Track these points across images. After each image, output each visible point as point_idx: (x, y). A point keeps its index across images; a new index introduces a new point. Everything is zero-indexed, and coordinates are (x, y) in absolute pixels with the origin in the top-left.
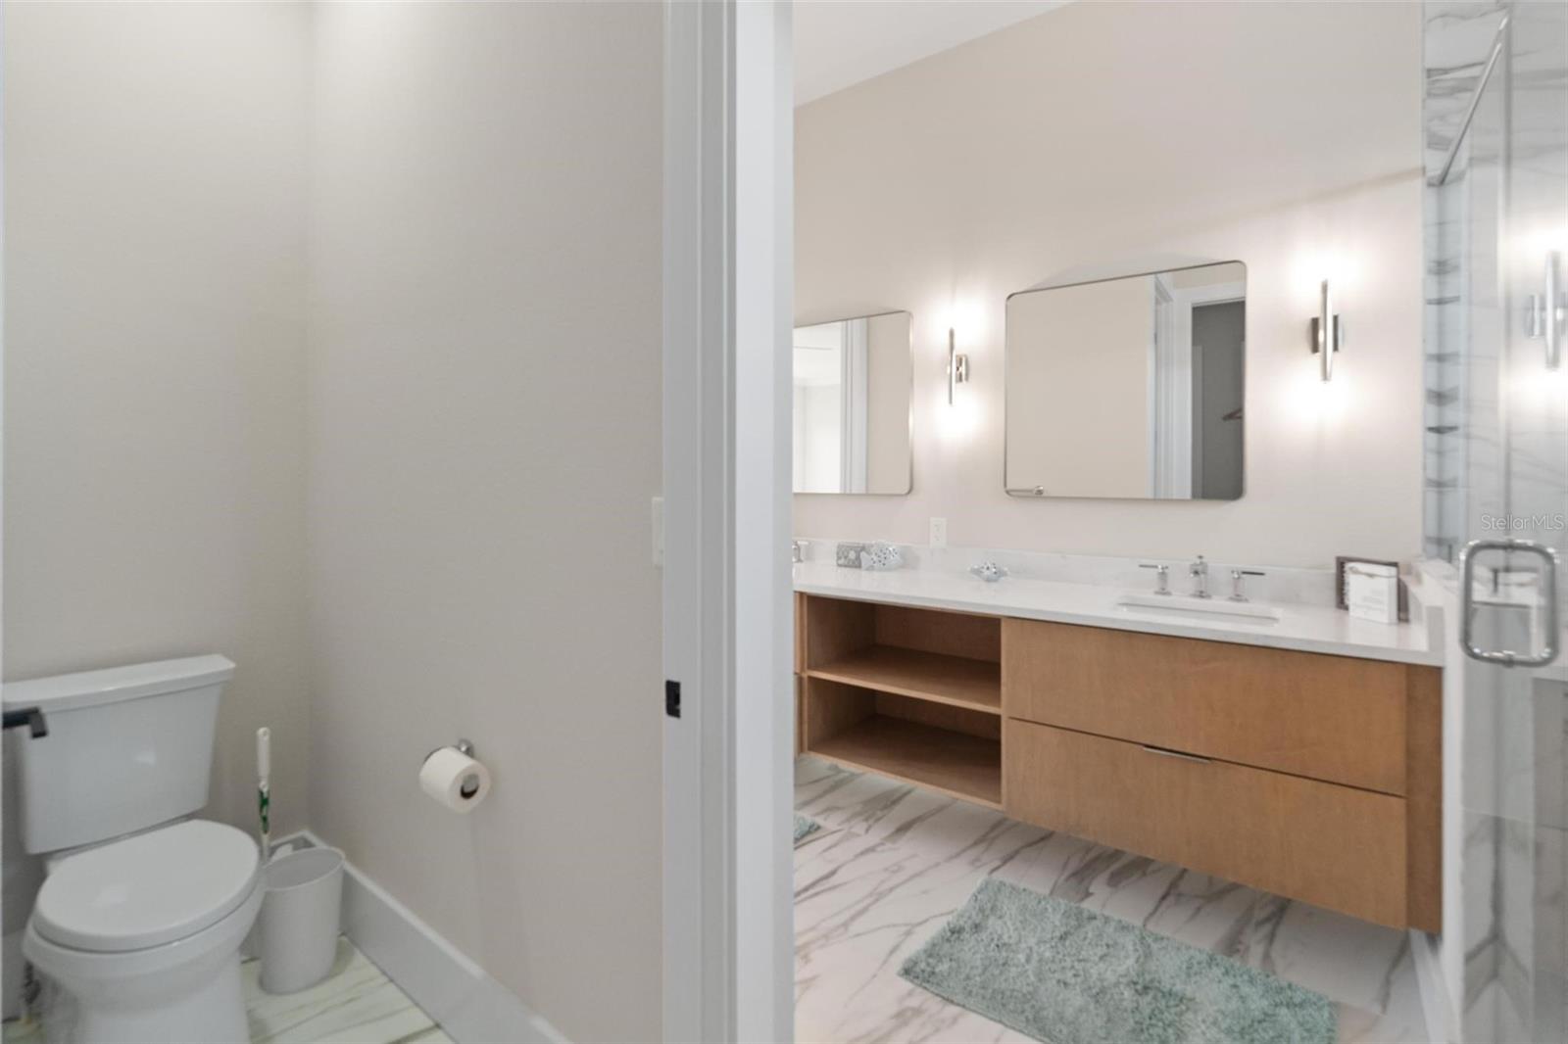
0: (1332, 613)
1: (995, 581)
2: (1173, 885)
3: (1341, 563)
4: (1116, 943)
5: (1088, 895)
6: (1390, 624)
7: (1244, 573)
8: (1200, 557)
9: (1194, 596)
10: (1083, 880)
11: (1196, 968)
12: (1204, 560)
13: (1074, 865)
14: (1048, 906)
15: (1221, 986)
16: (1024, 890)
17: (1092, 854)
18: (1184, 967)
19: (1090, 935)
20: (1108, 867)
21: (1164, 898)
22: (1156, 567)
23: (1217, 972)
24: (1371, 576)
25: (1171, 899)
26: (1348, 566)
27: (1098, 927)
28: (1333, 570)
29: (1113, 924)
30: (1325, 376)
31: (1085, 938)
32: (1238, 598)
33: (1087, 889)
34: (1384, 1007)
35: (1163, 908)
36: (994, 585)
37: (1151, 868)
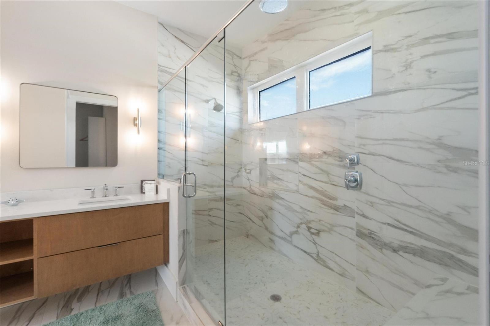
0: (140, 195)
1: (16, 205)
2: (99, 289)
3: (142, 182)
4: (93, 316)
5: (72, 310)
6: (155, 195)
7: (118, 187)
8: (105, 184)
9: (103, 197)
10: (68, 307)
11: (119, 306)
12: (106, 185)
13: (62, 304)
14: (63, 321)
15: (128, 305)
16: (50, 323)
17: (67, 297)
18: (116, 307)
19: (83, 320)
20: (75, 297)
21: (98, 295)
22: (91, 189)
23: (125, 303)
24: (151, 184)
25: (100, 294)
26: (143, 182)
27: (85, 316)
28: (140, 184)
29: (90, 311)
30: (139, 133)
31: (82, 322)
32: (116, 195)
33: (71, 308)
34: (158, 286)
35: (99, 298)
36: (16, 207)
37: (90, 289)
